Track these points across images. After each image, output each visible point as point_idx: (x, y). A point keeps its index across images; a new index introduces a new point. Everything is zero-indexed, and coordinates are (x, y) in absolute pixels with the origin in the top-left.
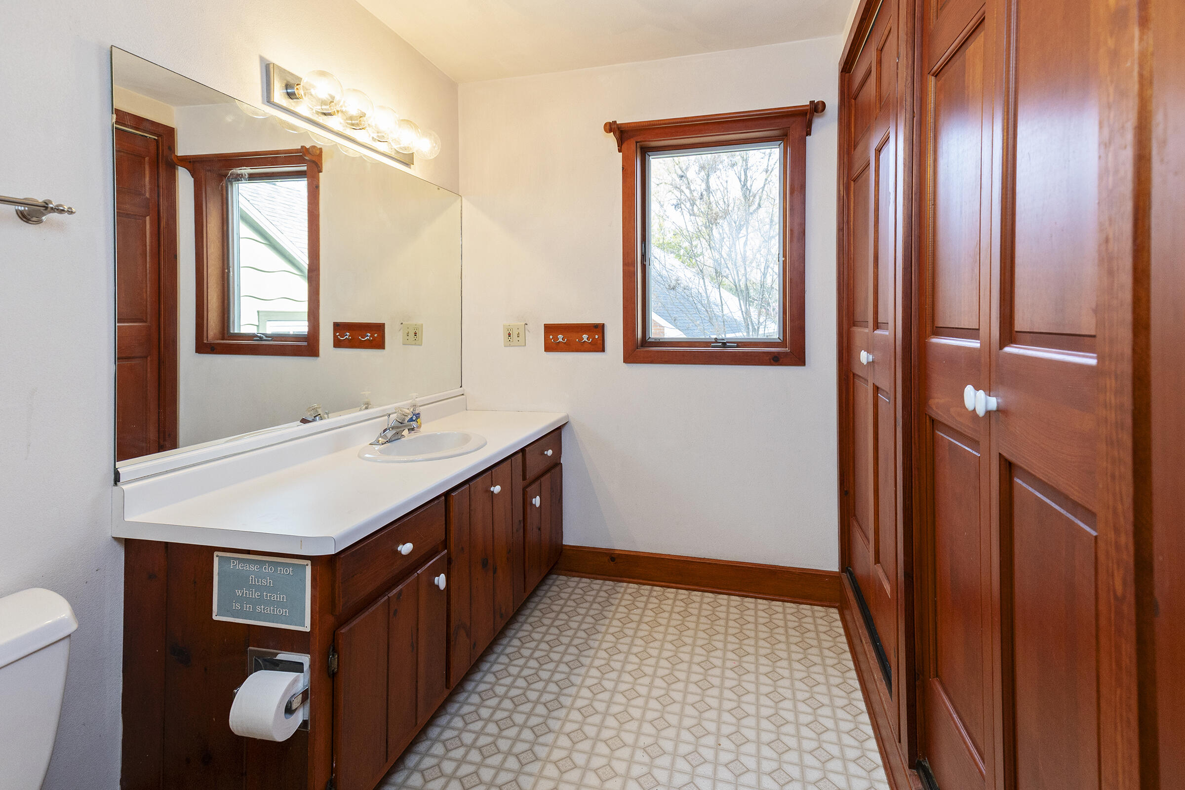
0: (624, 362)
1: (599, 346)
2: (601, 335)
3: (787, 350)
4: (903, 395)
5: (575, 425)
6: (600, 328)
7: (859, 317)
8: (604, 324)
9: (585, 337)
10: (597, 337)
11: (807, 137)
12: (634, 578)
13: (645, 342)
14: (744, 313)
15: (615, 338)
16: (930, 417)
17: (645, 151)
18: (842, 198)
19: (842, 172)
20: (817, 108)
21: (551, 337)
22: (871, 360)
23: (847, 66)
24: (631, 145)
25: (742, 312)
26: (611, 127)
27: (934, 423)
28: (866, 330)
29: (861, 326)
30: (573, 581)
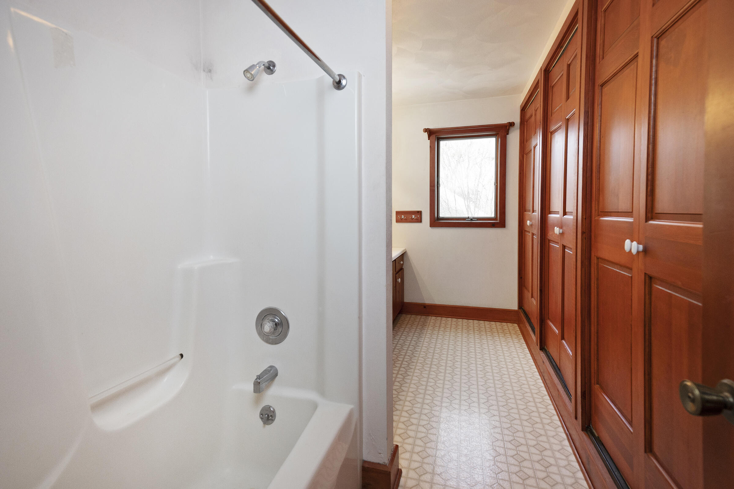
0: (430, 226)
1: (419, 220)
2: (420, 215)
3: (498, 221)
4: (540, 234)
5: (409, 253)
6: (420, 213)
7: (527, 208)
8: (421, 211)
9: (413, 216)
10: (418, 216)
11: (507, 135)
12: (434, 314)
13: (439, 219)
14: (466, 206)
15: (426, 217)
16: (548, 239)
17: (439, 139)
18: (521, 161)
19: (521, 150)
20: (512, 124)
21: (399, 216)
22: (531, 224)
23: (523, 109)
24: (433, 137)
25: (466, 205)
26: (426, 130)
27: (549, 241)
28: (530, 213)
29: (528, 212)
30: (409, 316)
